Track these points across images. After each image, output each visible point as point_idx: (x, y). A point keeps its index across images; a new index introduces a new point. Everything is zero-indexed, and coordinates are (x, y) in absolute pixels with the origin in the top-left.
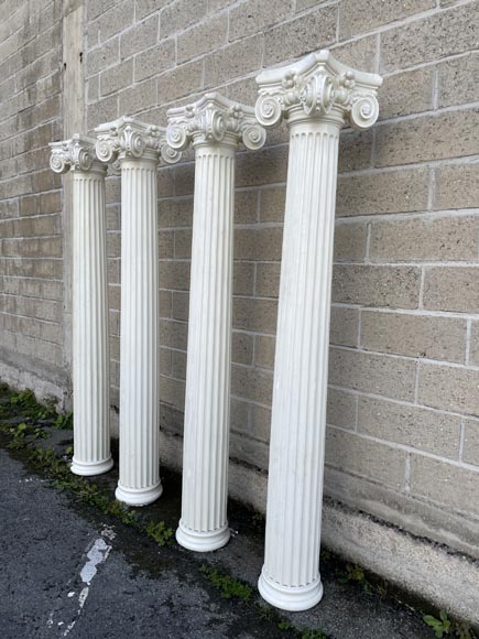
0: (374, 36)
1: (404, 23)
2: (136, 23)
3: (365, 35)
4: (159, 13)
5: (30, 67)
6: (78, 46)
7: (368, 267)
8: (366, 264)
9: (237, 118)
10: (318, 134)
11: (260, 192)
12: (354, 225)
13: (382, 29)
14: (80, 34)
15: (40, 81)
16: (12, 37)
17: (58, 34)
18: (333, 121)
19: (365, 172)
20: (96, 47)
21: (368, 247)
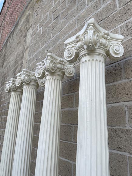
0: (117, 29)
1: (130, 20)
2: (40, 49)
3: (113, 29)
4: (46, 44)
5: (16, 66)
6: (27, 59)
7: (129, 130)
8: (127, 128)
9: (62, 64)
10: (93, 60)
11: (74, 95)
12: (118, 107)
13: (120, 25)
14: (27, 55)
15: (17, 70)
16: (14, 60)
17: (23, 57)
18: (100, 54)
19: (120, 82)
20: (31, 58)
21: (127, 119)
